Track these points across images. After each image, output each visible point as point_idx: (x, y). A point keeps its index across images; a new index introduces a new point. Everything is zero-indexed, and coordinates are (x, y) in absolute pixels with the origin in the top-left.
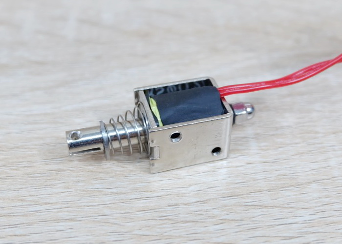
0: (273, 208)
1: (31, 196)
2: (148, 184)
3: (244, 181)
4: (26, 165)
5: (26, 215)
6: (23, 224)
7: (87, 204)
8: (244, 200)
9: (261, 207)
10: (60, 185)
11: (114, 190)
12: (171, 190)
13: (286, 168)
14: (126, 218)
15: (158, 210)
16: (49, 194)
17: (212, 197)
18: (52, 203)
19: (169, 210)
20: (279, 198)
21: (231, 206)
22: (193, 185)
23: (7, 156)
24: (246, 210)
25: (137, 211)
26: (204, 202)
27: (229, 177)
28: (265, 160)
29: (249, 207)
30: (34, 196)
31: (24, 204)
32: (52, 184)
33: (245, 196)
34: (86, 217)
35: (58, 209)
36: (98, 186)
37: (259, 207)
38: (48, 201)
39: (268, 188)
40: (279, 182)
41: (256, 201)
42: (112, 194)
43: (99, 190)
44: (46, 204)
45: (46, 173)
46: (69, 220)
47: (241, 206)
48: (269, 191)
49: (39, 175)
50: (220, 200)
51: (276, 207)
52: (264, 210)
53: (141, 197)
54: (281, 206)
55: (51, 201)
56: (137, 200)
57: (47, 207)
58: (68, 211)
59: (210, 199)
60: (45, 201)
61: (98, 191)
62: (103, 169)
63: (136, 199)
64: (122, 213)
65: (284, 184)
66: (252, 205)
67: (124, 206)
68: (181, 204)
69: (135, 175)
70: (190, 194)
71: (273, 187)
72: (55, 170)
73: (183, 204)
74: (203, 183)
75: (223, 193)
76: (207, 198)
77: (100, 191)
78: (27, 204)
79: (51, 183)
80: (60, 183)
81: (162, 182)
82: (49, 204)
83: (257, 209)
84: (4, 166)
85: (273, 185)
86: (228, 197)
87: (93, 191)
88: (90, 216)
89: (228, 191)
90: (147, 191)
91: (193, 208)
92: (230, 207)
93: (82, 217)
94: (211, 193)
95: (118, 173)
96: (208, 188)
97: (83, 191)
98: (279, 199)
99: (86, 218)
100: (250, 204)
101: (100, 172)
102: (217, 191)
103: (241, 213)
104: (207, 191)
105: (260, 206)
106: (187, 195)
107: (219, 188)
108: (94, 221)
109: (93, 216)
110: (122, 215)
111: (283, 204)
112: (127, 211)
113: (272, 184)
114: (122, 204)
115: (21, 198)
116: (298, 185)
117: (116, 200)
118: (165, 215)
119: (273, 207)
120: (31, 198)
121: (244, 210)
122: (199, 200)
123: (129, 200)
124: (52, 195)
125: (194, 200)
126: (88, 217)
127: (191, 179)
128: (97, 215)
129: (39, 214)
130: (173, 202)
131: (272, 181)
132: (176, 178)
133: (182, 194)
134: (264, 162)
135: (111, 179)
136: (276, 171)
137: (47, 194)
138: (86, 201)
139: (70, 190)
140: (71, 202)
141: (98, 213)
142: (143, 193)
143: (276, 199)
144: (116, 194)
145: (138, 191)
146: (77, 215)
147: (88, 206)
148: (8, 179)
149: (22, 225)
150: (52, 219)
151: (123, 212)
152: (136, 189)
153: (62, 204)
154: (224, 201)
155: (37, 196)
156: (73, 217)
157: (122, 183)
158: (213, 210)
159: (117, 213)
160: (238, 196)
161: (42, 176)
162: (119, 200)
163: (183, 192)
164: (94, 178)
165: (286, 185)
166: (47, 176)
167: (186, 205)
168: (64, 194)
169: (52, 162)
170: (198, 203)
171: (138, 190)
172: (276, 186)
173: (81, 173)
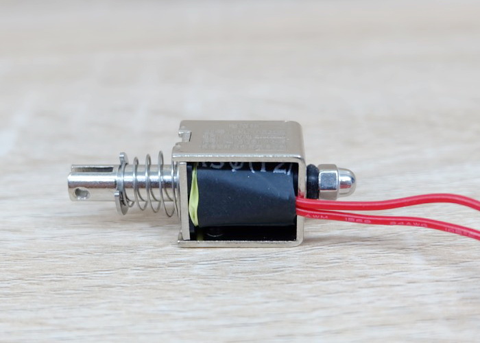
1: (56, 318)
4: (55, 279)
11: (190, 314)
23: (26, 267)
27: (379, 300)
28: (438, 278)
42: (185, 318)
44: (78, 329)
45: (84, 289)
49: (73, 292)
62: (174, 286)
69: (224, 294)
79: (89, 302)
80: (103, 303)
84: (20, 279)
95: (197, 291)
101: (168, 290)
120: (56, 322)
134: (437, 281)
135: (186, 299)
148: (25, 295)
161: (76, 293)
166: (85, 293)
173: (139, 291)
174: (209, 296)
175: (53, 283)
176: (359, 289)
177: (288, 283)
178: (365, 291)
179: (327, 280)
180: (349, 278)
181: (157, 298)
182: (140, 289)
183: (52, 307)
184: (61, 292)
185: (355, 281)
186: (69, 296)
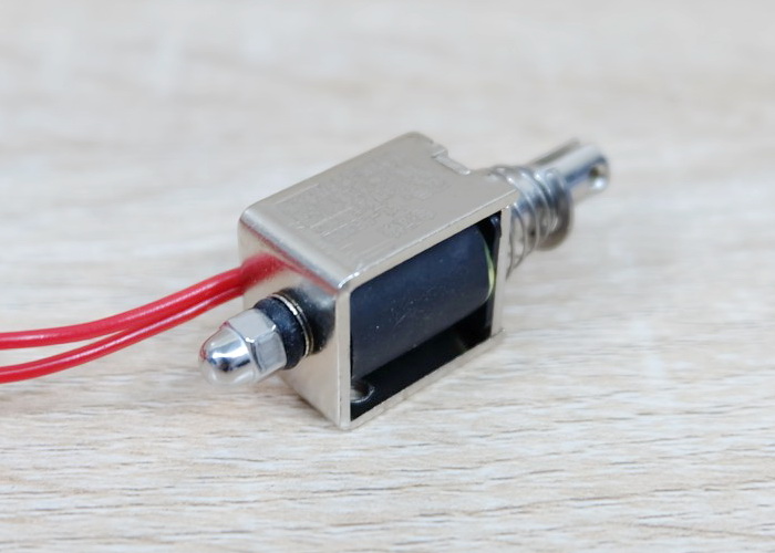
0: (723, 537)
1: (37, 468)
2: (364, 454)
3: (632, 458)
5: (22, 520)
6: (11, 542)
7: (191, 499)
8: (635, 511)
9: (688, 533)
10: (117, 445)
11: (269, 466)
12: (428, 474)
13: (750, 430)
14: (300, 542)
15: (391, 525)
16: (88, 467)
17: (546, 498)
18: (94, 492)
19: (423, 528)
20: (735, 510)
21: (601, 524)
22: (489, 462)
24: (645, 539)
25: (333, 525)
26: (523, 509)
27: (591, 446)
28: (689, 406)
29: (652, 531)
30: (47, 469)
31: (17, 488)
32: (96, 442)
33: (639, 498)
34: (187, 534)
35: (108, 507)
36: (224, 452)
37: (682, 532)
38: (83, 485)
39: (703, 482)
40: (735, 468)
41: (670, 516)
42: (262, 475)
43: (227, 462)
44: (77, 492)
45: (83, 410)
46: (138, 538)
47: (630, 525)
48: (707, 490)
49: (65, 416)
50: (568, 506)
51: (732, 534)
52: (697, 539)
53: (343, 487)
54: (745, 531)
55: (93, 487)
56: (331, 494)
57: (80, 500)
58: (136, 515)
59: (541, 503)
60: (74, 486)
61: (224, 465)
62: (239, 408)
63: (328, 491)
64: (291, 529)
65: (750, 472)
66: (661, 526)
67: (295, 509)
68: (457, 511)
70: (483, 487)
71: (716, 479)
72: (106, 406)
73: (464, 512)
74: (516, 459)
75: (575, 489)
76: (530, 499)
77: (229, 466)
78: (26, 489)
79: (94, 438)
80: (119, 440)
81: (403, 451)
82: (85, 492)
83: (677, 536)
85: (717, 474)
86: (589, 499)
87: (208, 465)
88: (200, 533)
89: (591, 485)
90: (360, 473)
91: (491, 525)
92: (599, 528)
93: (177, 534)
94: (542, 487)
96: (532, 473)
97: (183, 463)
98: (740, 514)
99: (189, 537)
100: (654, 521)
101: (229, 417)
102: (556, 481)
103: (630, 545)
104: (528, 481)
105: (684, 529)
106: (475, 488)
107: (563, 474)
108: (209, 545)
109: (206, 533)
110: (289, 533)
111: (751, 528)
112: (304, 523)
113: (714, 471)
114: (290, 504)
115: (11, 473)
117: (275, 492)
118: (412, 538)
119: (721, 533)
120: (38, 476)
121: (638, 538)
122: (507, 503)
123: (309, 495)
124: (96, 471)
125: (492, 503)
126: (193, 534)
127: (484, 445)
128: (219, 530)
129: (58, 518)
130: (436, 505)
131: (713, 463)
132: (441, 442)
133: (460, 484)
134: (688, 413)
135: (261, 435)
136: (723, 436)
137: (81, 467)
138: (189, 490)
139: (146, 459)
140: (149, 492)
141: (221, 526)
142: (350, 476)
143: (729, 513)
144: (276, 475)
145: (333, 471)
146: (163, 527)
147: (195, 505)
149: (8, 546)
150: (92, 535)
151: (292, 524)
152: (329, 467)
153: (121, 494)
154: (581, 511)
155: (54, 469)
156: (152, 531)
157: (292, 449)
158: (549, 533)
159: (275, 528)
160: (618, 498)
161: (71, 420)
162: (282, 493)
163: (464, 479)
164: (214, 430)
165: (756, 477)
166: (85, 419)
167: (470, 514)
168: (129, 468)
169: (101, 383)
170: (508, 511)
171: (335, 468)
172: (726, 477)
174: (301, 431)
176: (556, 424)
177: (435, 409)
178: (567, 428)
179: (502, 405)
180: (540, 401)
181: (212, 433)
182: (181, 413)
183: (29, 446)
185: (549, 407)
186: (58, 425)
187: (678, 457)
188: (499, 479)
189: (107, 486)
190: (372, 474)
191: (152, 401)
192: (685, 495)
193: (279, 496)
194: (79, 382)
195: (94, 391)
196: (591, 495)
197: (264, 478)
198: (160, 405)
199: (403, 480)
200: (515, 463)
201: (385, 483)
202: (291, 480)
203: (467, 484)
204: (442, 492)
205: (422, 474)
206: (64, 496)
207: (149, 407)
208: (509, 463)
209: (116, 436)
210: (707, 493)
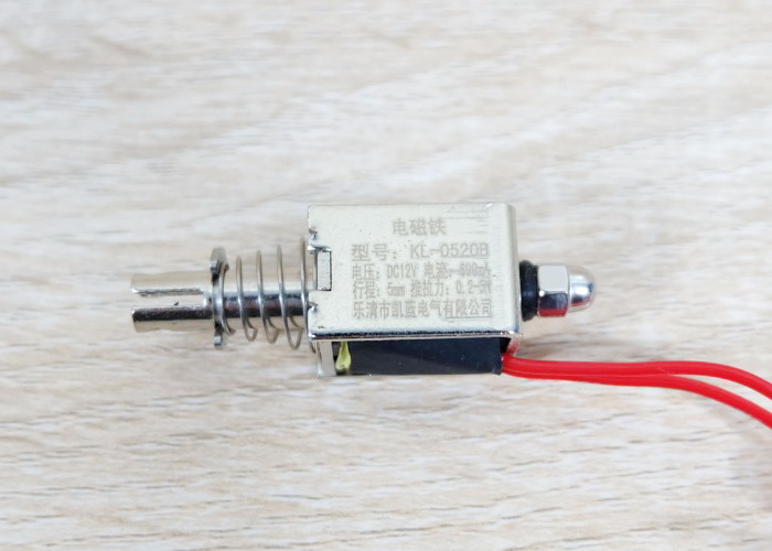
1: (140, 508)
7: (263, 541)
10: (202, 482)
11: (325, 505)
12: (452, 512)
16: (179, 507)
18: (187, 535)
27: (587, 480)
31: (127, 530)
38: (178, 526)
42: (320, 514)
44: (175, 534)
48: (673, 529)
56: (375, 535)
59: (539, 544)
60: (171, 527)
61: (290, 504)
63: (374, 532)
69: (371, 459)
70: (494, 528)
71: (682, 517)
74: (524, 496)
75: (568, 529)
77: (293, 503)
78: (133, 531)
80: (202, 476)
81: (433, 486)
82: (181, 534)
85: (683, 512)
86: (578, 539)
87: (277, 502)
89: (580, 524)
90: (398, 512)
96: (535, 511)
97: (256, 501)
102: (555, 520)
106: (488, 528)
107: (561, 512)
113: (681, 508)
115: (119, 514)
116: (741, 515)
117: (331, 533)
120: (140, 517)
123: (357, 536)
131: (682, 499)
135: (318, 469)
139: (226, 497)
142: (390, 515)
145: (377, 509)
155: (153, 509)
162: (336, 534)
165: (714, 514)
174: (351, 464)
175: (123, 424)
176: (561, 455)
177: (462, 438)
178: (569, 460)
179: (518, 432)
181: (278, 467)
183: (130, 482)
184: (138, 447)
185: (557, 434)
186: (151, 457)
187: (655, 493)
188: (509, 518)
189: (197, 528)
190: (407, 513)
191: (227, 428)
192: (655, 535)
193: (332, 537)
194: (164, 406)
195: (177, 417)
196: (579, 535)
197: (322, 518)
198: (233, 433)
199: (432, 520)
200: (523, 499)
201: (418, 523)
202: (343, 520)
203: (483, 524)
204: (462, 533)
205: (447, 513)
206: (164, 539)
207: (225, 437)
208: (517, 500)
209: (200, 471)
210: (672, 533)
